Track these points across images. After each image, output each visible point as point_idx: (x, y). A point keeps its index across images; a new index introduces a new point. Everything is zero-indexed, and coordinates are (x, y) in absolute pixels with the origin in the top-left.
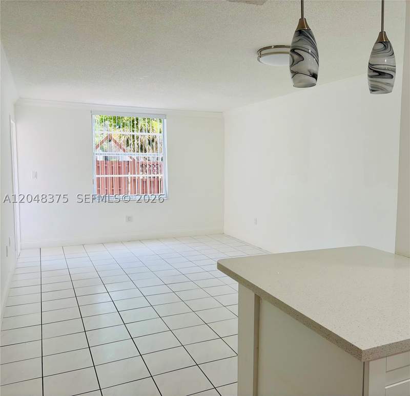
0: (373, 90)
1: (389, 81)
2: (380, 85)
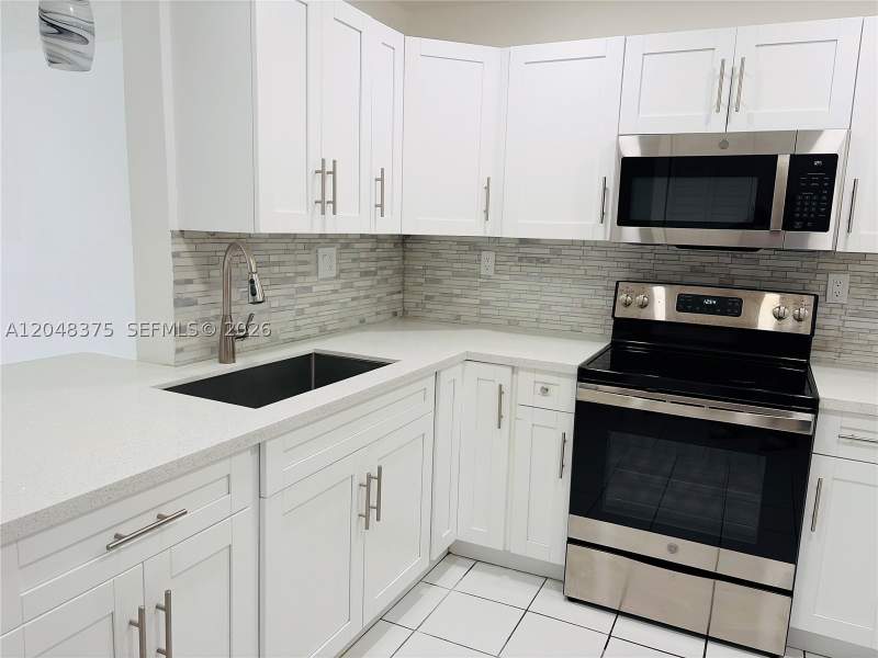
0: (53, 60)
1: (81, 48)
2: (65, 53)
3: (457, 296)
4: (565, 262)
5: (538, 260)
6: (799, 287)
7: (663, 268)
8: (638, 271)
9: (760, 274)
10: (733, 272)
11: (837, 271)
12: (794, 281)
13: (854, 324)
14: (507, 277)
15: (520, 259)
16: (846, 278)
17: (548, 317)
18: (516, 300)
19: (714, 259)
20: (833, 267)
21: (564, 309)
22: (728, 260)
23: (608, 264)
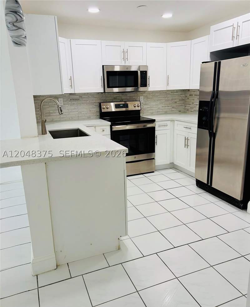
3: (52, 113)
4: (83, 99)
5: (76, 99)
6: (135, 100)
7: (108, 99)
8: (102, 100)
9: (128, 98)
10: (123, 98)
11: (141, 96)
12: (134, 99)
13: (145, 107)
14: (67, 105)
15: (71, 100)
16: (142, 97)
17: (81, 115)
18: (71, 112)
19: (118, 95)
20: (140, 95)
21: (84, 112)
22: (121, 95)
23: (95, 99)
